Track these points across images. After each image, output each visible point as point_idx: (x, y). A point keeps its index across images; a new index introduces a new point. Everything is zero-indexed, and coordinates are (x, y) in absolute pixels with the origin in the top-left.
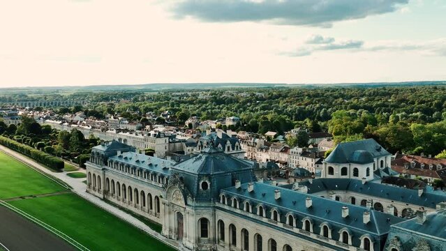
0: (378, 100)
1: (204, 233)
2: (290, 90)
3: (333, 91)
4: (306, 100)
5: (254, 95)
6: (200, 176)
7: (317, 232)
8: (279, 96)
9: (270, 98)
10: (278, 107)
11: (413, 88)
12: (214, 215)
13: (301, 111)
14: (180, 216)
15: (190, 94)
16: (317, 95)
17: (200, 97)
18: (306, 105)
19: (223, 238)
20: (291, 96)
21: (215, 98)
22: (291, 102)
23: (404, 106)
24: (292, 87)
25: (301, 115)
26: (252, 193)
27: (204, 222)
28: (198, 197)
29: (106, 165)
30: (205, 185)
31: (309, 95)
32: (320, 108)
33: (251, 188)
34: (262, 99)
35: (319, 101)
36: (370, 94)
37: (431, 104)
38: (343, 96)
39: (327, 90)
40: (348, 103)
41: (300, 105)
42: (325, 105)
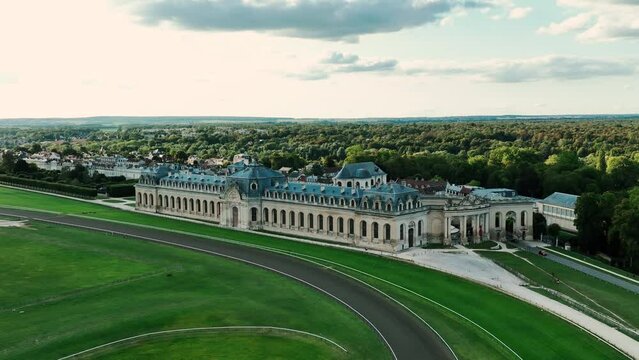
0: (403, 138)
1: (254, 218)
2: (300, 126)
3: (354, 127)
4: (321, 138)
5: (255, 132)
6: (251, 181)
7: (327, 202)
8: (287, 133)
9: (276, 136)
10: (286, 146)
11: (448, 125)
12: (261, 206)
13: (314, 150)
14: (235, 210)
15: (166, 130)
16: (333, 132)
17: (184, 135)
18: (321, 143)
19: (267, 220)
20: (303, 133)
21: (206, 135)
22: (302, 140)
23: (429, 144)
24: (302, 122)
25: (315, 154)
26: (287, 188)
27: (254, 211)
28: (250, 194)
29: (158, 184)
30: (254, 186)
31: (324, 132)
32: (337, 147)
33: (286, 185)
34: (266, 138)
35: (336, 139)
36: (397, 131)
37: (459, 142)
38: (365, 134)
39: (346, 127)
40: (369, 142)
41: (313, 143)
42: (343, 143)
